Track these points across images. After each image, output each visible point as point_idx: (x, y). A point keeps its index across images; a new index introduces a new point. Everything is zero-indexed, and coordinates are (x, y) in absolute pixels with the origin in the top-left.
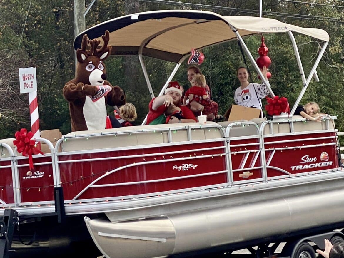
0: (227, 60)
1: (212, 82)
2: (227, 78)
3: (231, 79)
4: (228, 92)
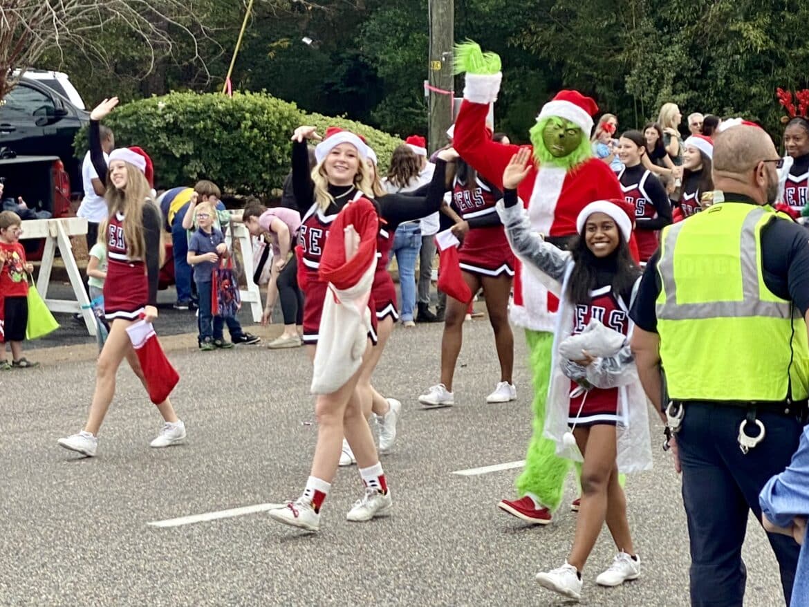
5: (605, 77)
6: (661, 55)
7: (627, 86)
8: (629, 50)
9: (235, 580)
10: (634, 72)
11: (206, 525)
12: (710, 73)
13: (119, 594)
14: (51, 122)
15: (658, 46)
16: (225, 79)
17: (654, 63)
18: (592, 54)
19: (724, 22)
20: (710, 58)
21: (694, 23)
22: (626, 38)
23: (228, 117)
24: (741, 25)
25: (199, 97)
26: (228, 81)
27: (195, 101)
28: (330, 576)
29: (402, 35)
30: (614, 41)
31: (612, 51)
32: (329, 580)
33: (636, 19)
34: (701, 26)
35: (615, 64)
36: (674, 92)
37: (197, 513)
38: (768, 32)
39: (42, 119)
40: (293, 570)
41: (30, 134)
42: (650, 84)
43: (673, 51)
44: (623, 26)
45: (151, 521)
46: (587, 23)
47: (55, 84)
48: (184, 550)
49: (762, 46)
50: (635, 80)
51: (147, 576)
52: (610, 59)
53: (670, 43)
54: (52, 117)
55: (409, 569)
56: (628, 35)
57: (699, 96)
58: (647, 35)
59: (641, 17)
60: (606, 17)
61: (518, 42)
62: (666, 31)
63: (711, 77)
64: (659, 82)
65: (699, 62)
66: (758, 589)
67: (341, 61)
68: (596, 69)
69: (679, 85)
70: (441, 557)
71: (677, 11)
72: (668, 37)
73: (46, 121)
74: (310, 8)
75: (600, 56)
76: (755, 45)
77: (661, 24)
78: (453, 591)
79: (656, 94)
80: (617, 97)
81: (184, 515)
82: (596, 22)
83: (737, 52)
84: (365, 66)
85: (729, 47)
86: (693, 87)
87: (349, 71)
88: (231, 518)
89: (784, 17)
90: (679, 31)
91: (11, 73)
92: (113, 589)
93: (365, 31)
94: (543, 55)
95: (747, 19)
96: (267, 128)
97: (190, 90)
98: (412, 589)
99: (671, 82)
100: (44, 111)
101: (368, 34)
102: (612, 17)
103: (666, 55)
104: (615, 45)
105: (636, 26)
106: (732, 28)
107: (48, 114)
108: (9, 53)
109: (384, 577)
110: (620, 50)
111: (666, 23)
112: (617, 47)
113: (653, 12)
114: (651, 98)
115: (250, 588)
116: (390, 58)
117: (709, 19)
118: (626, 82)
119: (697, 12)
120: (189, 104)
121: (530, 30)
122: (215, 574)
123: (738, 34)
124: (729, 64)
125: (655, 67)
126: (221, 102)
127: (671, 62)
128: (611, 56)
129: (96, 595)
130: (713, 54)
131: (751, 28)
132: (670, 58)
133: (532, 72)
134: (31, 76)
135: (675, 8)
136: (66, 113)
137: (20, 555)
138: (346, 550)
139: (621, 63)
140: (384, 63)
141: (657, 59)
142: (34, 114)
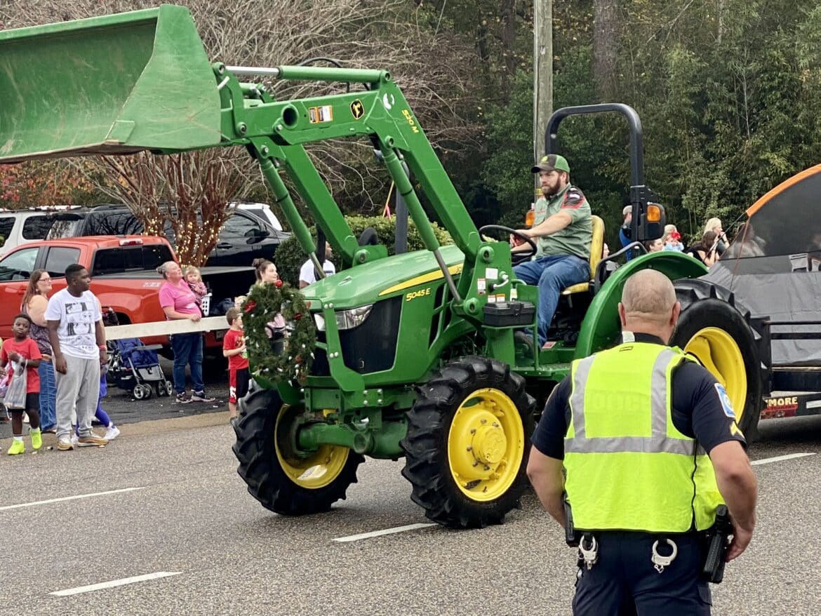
0: (775, 48)
1: (747, 86)
2: (773, 79)
3: (781, 80)
4: (773, 103)
5: (667, 196)
6: (709, 179)
7: (683, 202)
8: (685, 176)
9: (396, 581)
10: (689, 192)
11: (375, 540)
12: (746, 191)
13: (311, 593)
14: (258, 241)
15: (706, 172)
16: (385, 205)
17: (704, 185)
18: (657, 180)
19: (756, 153)
20: (746, 180)
21: (734, 155)
22: (682, 167)
23: (387, 234)
24: (768, 155)
25: (365, 220)
26: (387, 207)
27: (362, 223)
28: (466, 577)
29: (515, 169)
30: (673, 169)
31: (671, 177)
32: (465, 580)
33: (689, 152)
34: (738, 156)
35: (674, 186)
36: (719, 206)
37: (367, 531)
38: (789, 159)
39: (251, 239)
40: (439, 573)
41: (243, 250)
42: (701, 201)
43: (718, 176)
44: (680, 158)
45: (334, 538)
46: (653, 157)
47: (260, 213)
48: (358, 559)
49: (784, 170)
50: (689, 198)
51: (331, 579)
52: (671, 183)
53: (716, 169)
54: (259, 237)
55: (525, 571)
56: (684, 165)
57: (737, 208)
58: (698, 164)
59: (693, 151)
60: (666, 152)
61: (601, 172)
62: (712, 161)
63: (747, 194)
64: (707, 199)
65: (737, 183)
66: (788, 584)
67: (470, 189)
68: (660, 191)
69: (723, 201)
70: (549, 562)
71: (720, 146)
72: (714, 165)
73: (254, 240)
74: (446, 152)
75: (662, 181)
76: (779, 169)
77: (708, 155)
78: (558, 588)
79: (705, 208)
80: (676, 211)
81: (358, 533)
82: (660, 156)
83: (766, 175)
84: (488, 192)
85: (760, 172)
86: (733, 202)
87: (476, 196)
88: (392, 534)
89: (801, 148)
90: (721, 160)
91: (228, 206)
92: (307, 589)
93: (487, 167)
94: (620, 181)
95: (773, 151)
96: (416, 241)
97: (359, 215)
98: (527, 587)
99: (717, 198)
100: (253, 232)
101: (489, 169)
102: (671, 152)
103: (713, 179)
104: (674, 172)
105: (690, 158)
106: (762, 157)
107: (255, 235)
108: (227, 192)
109: (507, 577)
110: (677, 176)
111: (712, 155)
112: (675, 174)
113: (703, 147)
114: (701, 211)
115: (407, 587)
116: (507, 186)
117: (745, 152)
118: (682, 200)
119: (735, 146)
120: (358, 225)
121: (610, 162)
122: (381, 577)
123: (767, 162)
124: (760, 184)
125: (704, 188)
126: (382, 223)
127: (716, 184)
128: (672, 180)
129: (294, 594)
130: (748, 177)
131: (776, 157)
132: (715, 181)
133: (612, 194)
134: (242, 207)
135: (719, 144)
136: (268, 234)
137: (238, 565)
138: (478, 558)
139: (678, 185)
140: (501, 190)
141: (706, 183)
142: (246, 235)
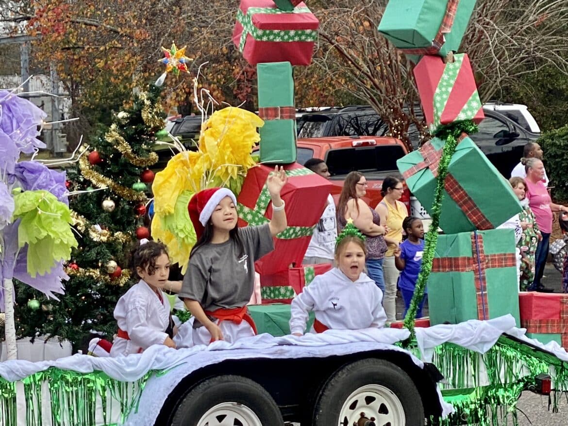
14: (507, 142)
39: (500, 140)
41: (494, 151)
47: (518, 112)
54: (508, 138)
73: (503, 141)
100: (502, 133)
107: (504, 136)
136: (518, 135)
142: (495, 136)
